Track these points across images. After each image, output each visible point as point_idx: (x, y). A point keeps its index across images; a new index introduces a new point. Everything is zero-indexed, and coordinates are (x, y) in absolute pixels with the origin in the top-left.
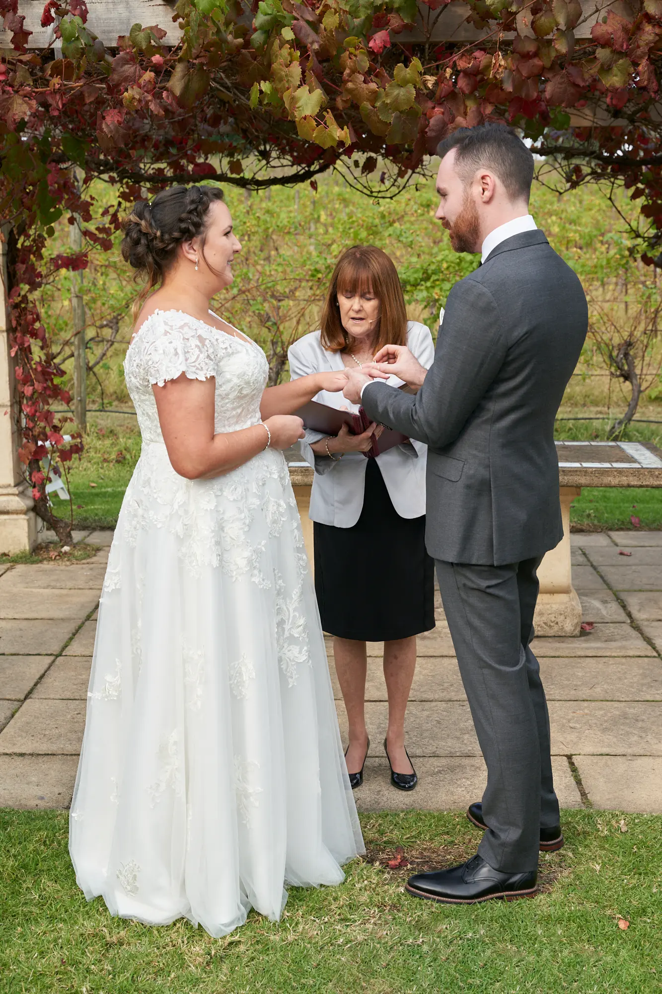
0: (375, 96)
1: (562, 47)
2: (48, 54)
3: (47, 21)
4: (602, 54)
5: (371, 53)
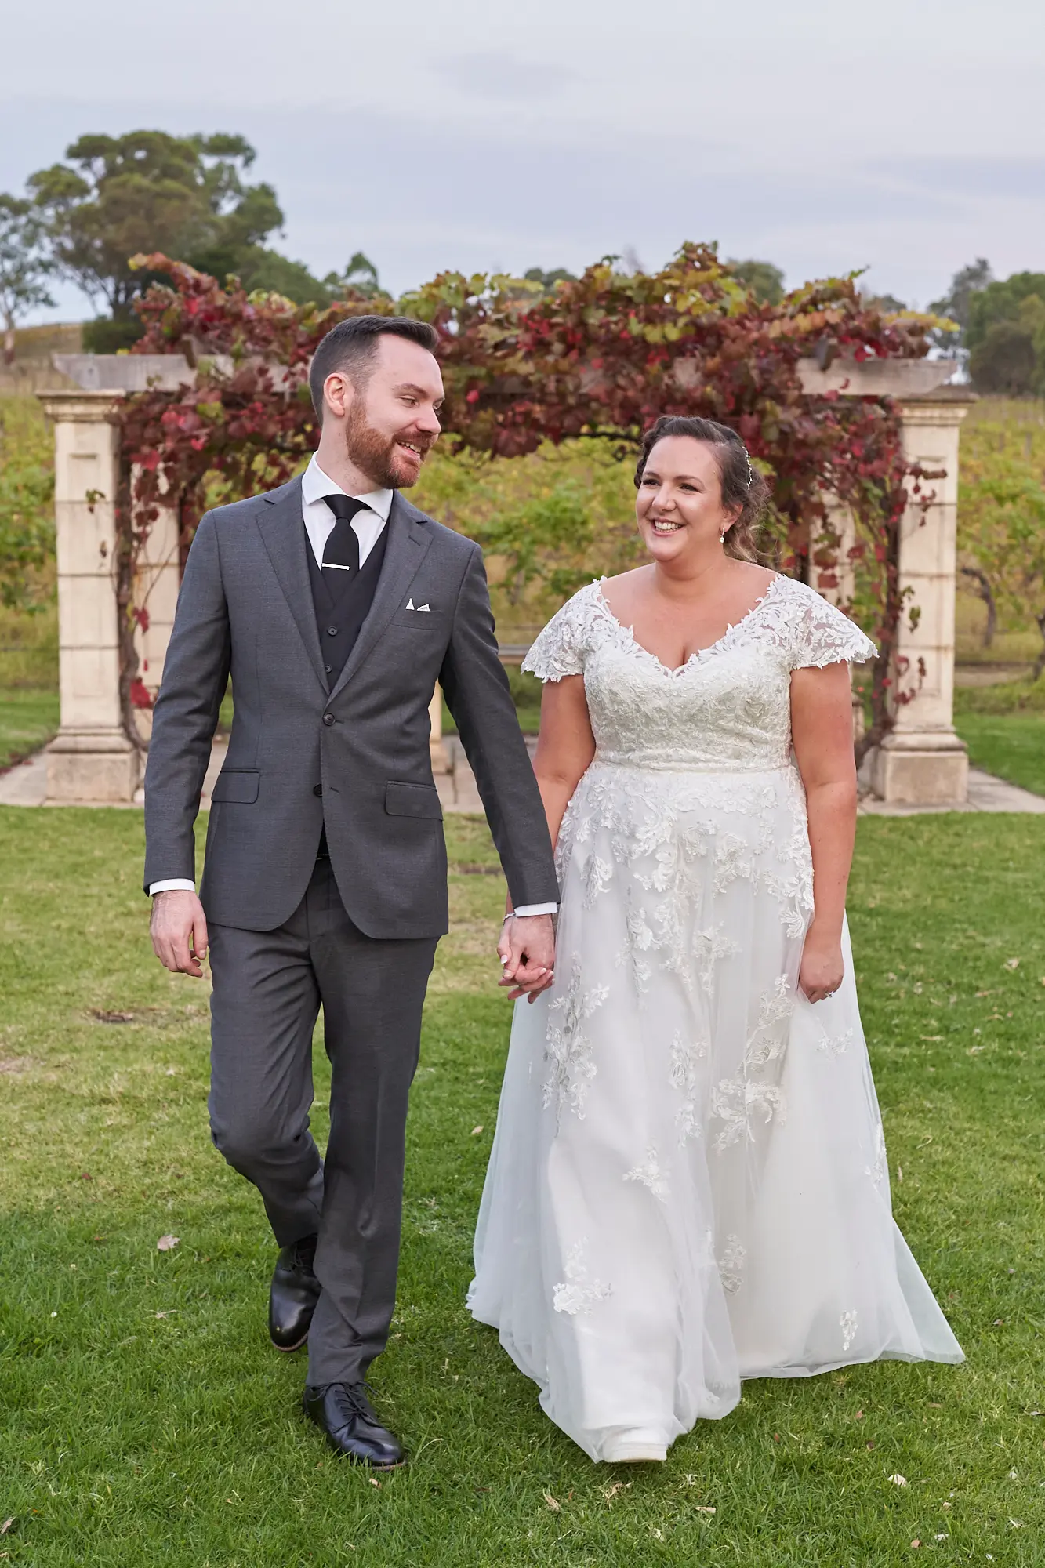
0: (468, 427)
1: (571, 400)
2: (281, 395)
3: (285, 379)
4: (594, 405)
5: (468, 403)
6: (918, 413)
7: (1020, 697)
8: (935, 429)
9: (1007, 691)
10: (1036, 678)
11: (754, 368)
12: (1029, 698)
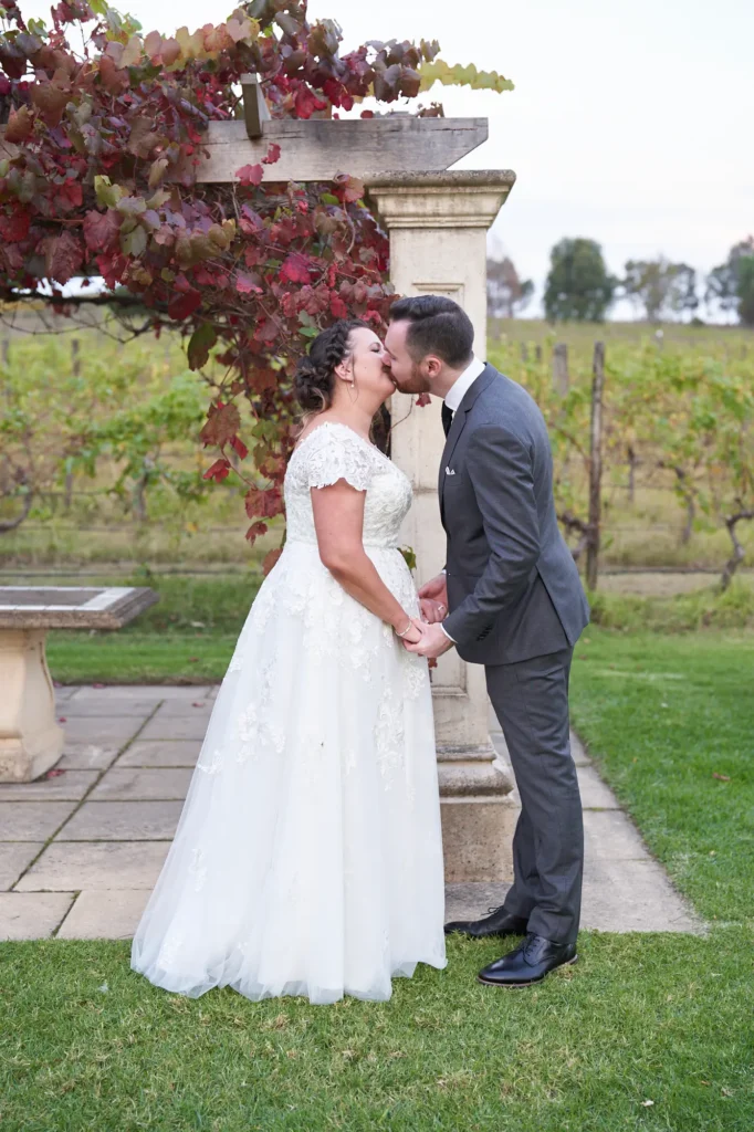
6: (411, 206)
7: (704, 612)
8: (444, 234)
9: (688, 604)
10: (724, 589)
11: (87, 121)
12: (714, 613)
